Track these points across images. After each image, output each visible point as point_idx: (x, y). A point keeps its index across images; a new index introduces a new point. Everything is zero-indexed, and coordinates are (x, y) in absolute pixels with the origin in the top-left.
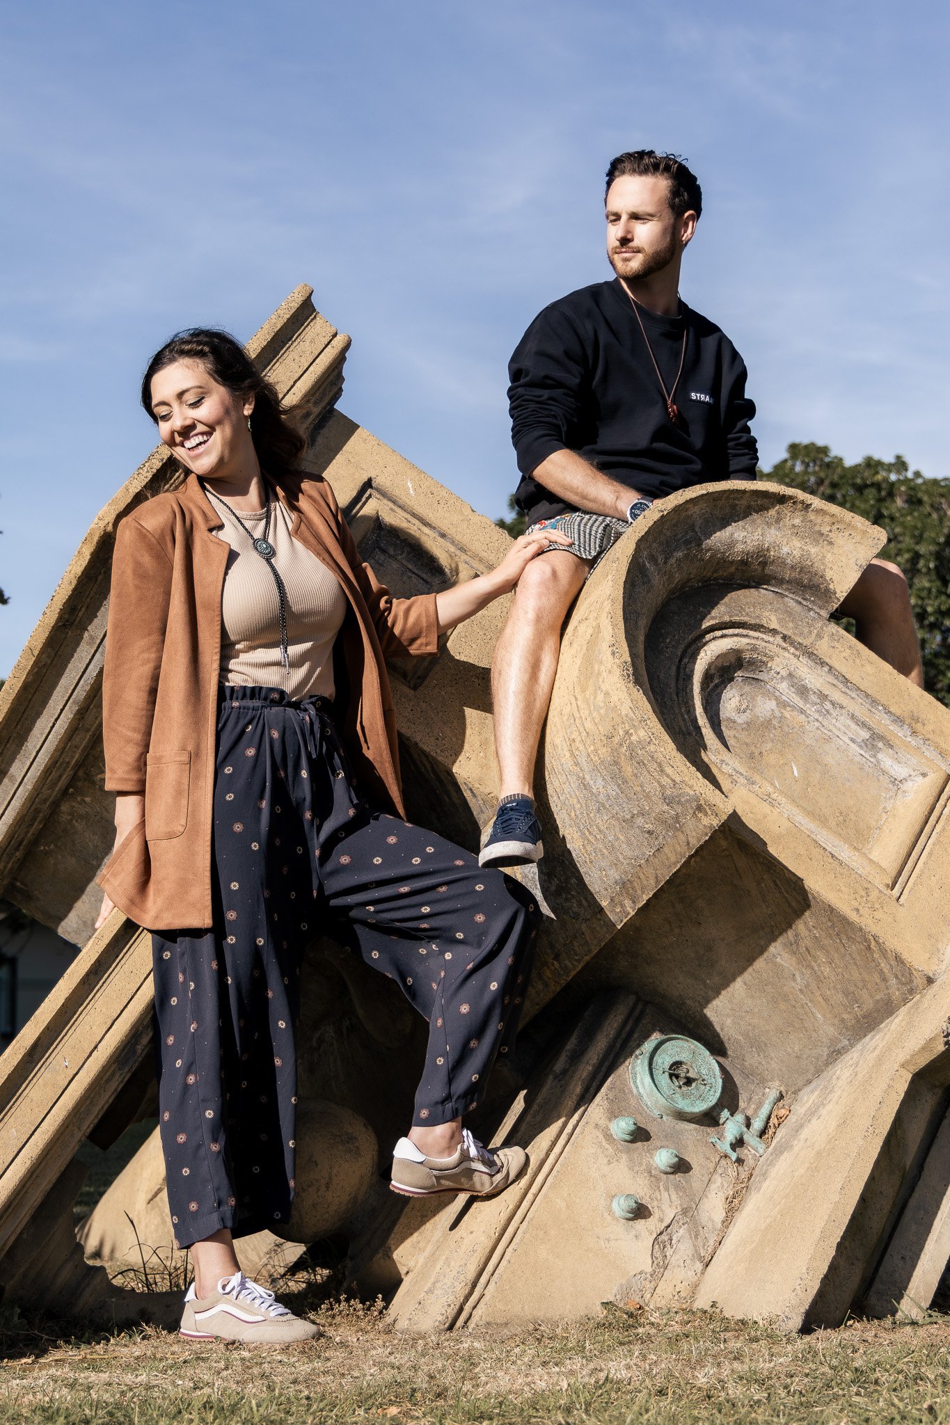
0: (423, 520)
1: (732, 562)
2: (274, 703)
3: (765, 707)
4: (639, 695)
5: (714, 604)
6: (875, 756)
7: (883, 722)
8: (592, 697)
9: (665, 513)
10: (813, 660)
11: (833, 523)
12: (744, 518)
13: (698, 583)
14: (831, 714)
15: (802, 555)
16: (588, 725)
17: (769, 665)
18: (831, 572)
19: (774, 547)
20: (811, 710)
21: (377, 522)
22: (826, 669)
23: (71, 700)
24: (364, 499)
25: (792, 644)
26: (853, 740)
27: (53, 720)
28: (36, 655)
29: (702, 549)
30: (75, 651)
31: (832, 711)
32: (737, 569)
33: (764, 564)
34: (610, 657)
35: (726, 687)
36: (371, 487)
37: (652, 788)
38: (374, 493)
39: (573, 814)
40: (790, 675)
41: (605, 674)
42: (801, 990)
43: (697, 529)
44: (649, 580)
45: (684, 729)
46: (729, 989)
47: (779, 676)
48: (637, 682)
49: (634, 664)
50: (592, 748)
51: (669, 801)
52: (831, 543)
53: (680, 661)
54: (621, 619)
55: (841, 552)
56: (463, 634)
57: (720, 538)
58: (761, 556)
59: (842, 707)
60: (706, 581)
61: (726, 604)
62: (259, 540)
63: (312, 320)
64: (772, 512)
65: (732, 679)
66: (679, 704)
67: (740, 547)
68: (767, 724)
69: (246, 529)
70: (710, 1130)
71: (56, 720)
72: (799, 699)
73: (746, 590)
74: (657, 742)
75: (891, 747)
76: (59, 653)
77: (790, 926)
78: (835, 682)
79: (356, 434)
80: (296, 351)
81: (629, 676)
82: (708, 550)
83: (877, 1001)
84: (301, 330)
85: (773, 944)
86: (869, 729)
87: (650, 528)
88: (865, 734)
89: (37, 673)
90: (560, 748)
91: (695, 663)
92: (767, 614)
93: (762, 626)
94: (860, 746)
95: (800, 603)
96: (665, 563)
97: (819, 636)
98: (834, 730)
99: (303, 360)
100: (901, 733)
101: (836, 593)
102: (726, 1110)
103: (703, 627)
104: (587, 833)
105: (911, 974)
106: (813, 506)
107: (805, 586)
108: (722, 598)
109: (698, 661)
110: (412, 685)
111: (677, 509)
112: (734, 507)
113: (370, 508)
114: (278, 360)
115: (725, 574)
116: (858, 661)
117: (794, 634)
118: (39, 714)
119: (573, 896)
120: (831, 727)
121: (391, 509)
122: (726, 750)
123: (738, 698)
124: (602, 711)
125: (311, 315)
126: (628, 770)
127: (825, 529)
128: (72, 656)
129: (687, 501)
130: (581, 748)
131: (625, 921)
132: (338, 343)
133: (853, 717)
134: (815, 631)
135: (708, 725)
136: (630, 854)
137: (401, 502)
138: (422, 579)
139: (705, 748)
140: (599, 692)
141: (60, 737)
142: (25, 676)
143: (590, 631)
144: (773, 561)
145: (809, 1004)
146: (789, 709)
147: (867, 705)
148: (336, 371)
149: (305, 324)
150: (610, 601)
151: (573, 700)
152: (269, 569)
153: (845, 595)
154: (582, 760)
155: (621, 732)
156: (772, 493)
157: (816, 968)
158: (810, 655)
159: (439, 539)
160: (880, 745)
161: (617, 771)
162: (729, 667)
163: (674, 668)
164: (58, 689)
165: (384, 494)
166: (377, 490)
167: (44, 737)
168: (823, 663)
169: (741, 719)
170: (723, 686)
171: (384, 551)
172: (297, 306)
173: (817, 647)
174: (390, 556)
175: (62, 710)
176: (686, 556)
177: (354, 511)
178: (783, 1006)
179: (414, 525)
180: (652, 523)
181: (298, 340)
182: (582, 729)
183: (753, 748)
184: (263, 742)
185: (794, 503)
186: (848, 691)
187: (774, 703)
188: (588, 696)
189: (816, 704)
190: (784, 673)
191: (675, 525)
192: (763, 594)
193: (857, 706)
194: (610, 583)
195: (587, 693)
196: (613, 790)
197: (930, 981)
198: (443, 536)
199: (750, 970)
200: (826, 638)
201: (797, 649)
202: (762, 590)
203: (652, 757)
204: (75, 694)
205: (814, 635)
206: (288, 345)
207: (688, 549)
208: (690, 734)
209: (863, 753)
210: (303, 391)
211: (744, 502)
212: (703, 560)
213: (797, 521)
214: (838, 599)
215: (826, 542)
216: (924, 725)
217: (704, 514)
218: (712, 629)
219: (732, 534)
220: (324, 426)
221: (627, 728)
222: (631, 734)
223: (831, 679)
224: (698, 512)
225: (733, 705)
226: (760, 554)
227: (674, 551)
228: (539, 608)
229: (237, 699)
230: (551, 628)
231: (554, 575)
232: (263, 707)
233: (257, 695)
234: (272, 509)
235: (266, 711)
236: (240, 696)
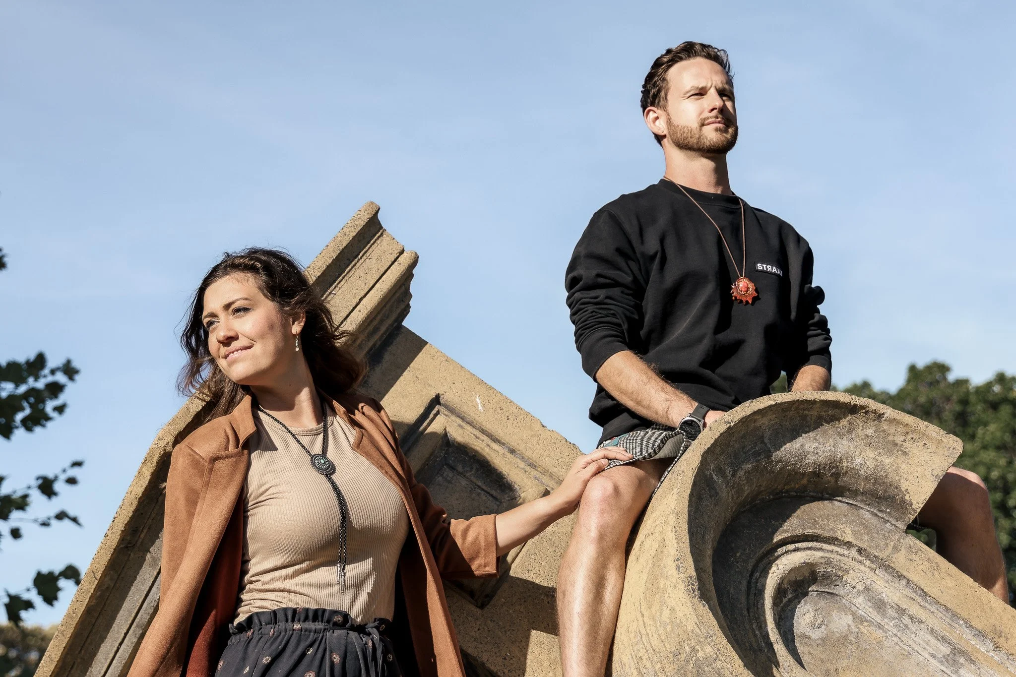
0: (492, 436)
1: (804, 474)
2: (337, 625)
3: (841, 622)
4: (704, 610)
5: (785, 517)
6: (957, 672)
7: (964, 636)
8: (658, 613)
9: (732, 424)
10: (890, 573)
11: (907, 433)
12: (815, 428)
13: (769, 496)
14: (909, 629)
15: (876, 466)
16: (655, 642)
17: (845, 579)
18: (907, 483)
19: (846, 458)
20: (889, 625)
21: (445, 440)
22: (904, 582)
23: (135, 624)
24: (431, 416)
25: (868, 557)
26: (933, 656)
27: (117, 644)
28: (98, 578)
29: (772, 461)
30: (138, 573)
31: (910, 626)
32: (809, 481)
33: (837, 475)
34: (675, 572)
35: (800, 602)
36: (439, 403)
38: (442, 409)
40: (867, 589)
41: (670, 589)
43: (766, 441)
44: (717, 494)
45: (755, 646)
47: (855, 590)
48: (704, 596)
49: (699, 578)
50: (659, 665)
52: (906, 453)
53: (751, 575)
54: (686, 532)
55: (916, 462)
56: (532, 551)
57: (790, 450)
58: (834, 467)
59: (921, 622)
60: (778, 494)
61: (799, 517)
62: (317, 455)
63: (379, 237)
64: (844, 422)
65: (806, 594)
66: (750, 621)
67: (811, 458)
68: (843, 640)
69: (303, 446)
71: (121, 644)
72: (876, 614)
73: (820, 503)
74: (723, 659)
75: (973, 662)
76: (122, 576)
78: (914, 596)
79: (423, 350)
80: (361, 268)
81: (694, 591)
82: (778, 462)
84: (367, 248)
86: (950, 644)
87: (716, 440)
88: (946, 650)
89: (100, 596)
90: (627, 667)
91: (766, 578)
92: (842, 527)
93: (837, 539)
94: (941, 662)
95: (876, 515)
96: (734, 475)
97: (896, 549)
98: (914, 646)
99: (369, 277)
100: (984, 648)
101: (912, 504)
103: (775, 540)
106: (885, 416)
107: (880, 498)
108: (795, 511)
109: (770, 576)
110: (479, 604)
111: (745, 421)
112: (804, 417)
113: (436, 426)
114: (343, 278)
115: (797, 486)
116: (937, 574)
117: (870, 546)
118: (102, 639)
120: (910, 642)
121: (460, 426)
122: (799, 666)
123: (812, 614)
124: (668, 628)
125: (377, 233)
127: (899, 439)
128: (135, 578)
129: (754, 413)
130: (649, 665)
132: (405, 260)
133: (932, 632)
134: (892, 544)
135: (780, 642)
137: (469, 419)
138: (492, 495)
139: (777, 665)
140: (664, 608)
141: (124, 662)
142: (87, 600)
143: (656, 545)
144: (847, 472)
146: (865, 624)
147: (947, 620)
148: (403, 288)
149: (372, 242)
150: (674, 515)
151: (640, 619)
152: (329, 485)
153: (922, 506)
155: (687, 649)
156: (843, 403)
158: (887, 567)
159: (509, 455)
160: (962, 660)
162: (803, 582)
163: (745, 583)
164: (121, 612)
165: (452, 411)
166: (446, 407)
167: (109, 661)
168: (900, 577)
169: (816, 635)
170: (797, 601)
171: (452, 468)
172: (363, 223)
173: (894, 560)
174: (459, 473)
175: (126, 634)
176: (756, 469)
177: (421, 428)
179: (483, 441)
180: (718, 434)
181: (365, 257)
182: (649, 647)
183: (828, 665)
184: (324, 664)
185: (866, 413)
186: (927, 605)
187: (850, 617)
188: (654, 612)
189: (894, 619)
190: (860, 587)
191: (744, 437)
192: (837, 506)
193: (936, 620)
194: (675, 497)
195: (653, 608)
198: (512, 451)
200: (903, 551)
201: (873, 562)
202: (836, 503)
204: (138, 617)
205: (890, 548)
206: (353, 263)
207: (757, 461)
208: (761, 650)
209: (944, 669)
210: (369, 308)
211: (815, 413)
212: (773, 472)
213: (870, 431)
214: (915, 511)
215: (900, 452)
216: (1007, 639)
217: (773, 425)
218: (784, 542)
219: (803, 446)
220: (392, 343)
221: (693, 644)
222: (698, 651)
223: (909, 592)
224: (767, 424)
225: (808, 621)
226: (833, 465)
227: (743, 462)
228: (602, 526)
229: (299, 621)
230: (615, 546)
231: (616, 490)
232: (325, 629)
233: (320, 619)
234: (329, 423)
235: (328, 634)
236: (302, 618)
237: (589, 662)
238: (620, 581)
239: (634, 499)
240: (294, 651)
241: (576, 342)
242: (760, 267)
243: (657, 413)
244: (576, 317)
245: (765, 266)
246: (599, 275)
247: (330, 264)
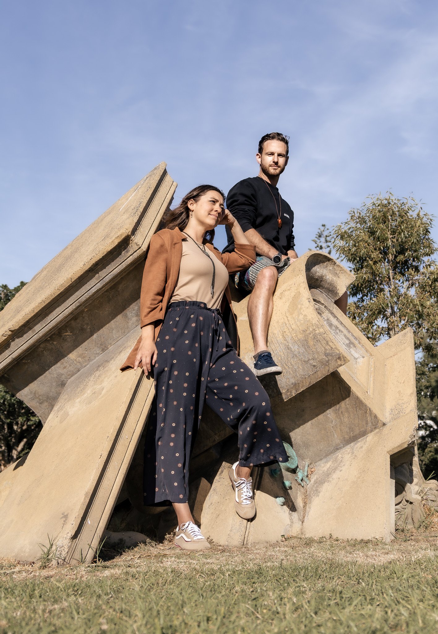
1: (314, 279)
2: (202, 308)
6: (349, 350)
7: (352, 338)
8: (297, 317)
10: (332, 315)
11: (341, 270)
12: (319, 264)
14: (338, 334)
15: (332, 280)
16: (294, 326)
18: (339, 287)
19: (325, 276)
20: (333, 332)
23: (77, 301)
25: (328, 309)
26: (343, 343)
31: (339, 332)
32: (315, 281)
33: (321, 281)
37: (321, 349)
39: (280, 358)
40: (328, 319)
41: (304, 309)
42: (333, 427)
46: (304, 425)
50: (295, 335)
51: (326, 355)
52: (339, 277)
55: (342, 281)
57: (314, 270)
58: (322, 278)
59: (342, 332)
63: (167, 175)
64: (326, 264)
67: (318, 274)
73: (314, 289)
75: (355, 347)
77: (339, 403)
78: (339, 323)
82: (312, 273)
83: (361, 431)
84: (165, 178)
85: (329, 410)
86: (349, 340)
87: (306, 261)
88: (347, 342)
90: (276, 334)
92: (320, 298)
93: (320, 302)
94: (346, 346)
95: (327, 296)
97: (332, 307)
98: (339, 340)
99: (167, 188)
100: (357, 343)
101: (339, 294)
102: (299, 468)
104: (285, 365)
105: (378, 422)
106: (337, 264)
107: (330, 291)
112: (318, 260)
114: (161, 186)
115: (311, 283)
117: (327, 305)
118: (59, 306)
119: (271, 388)
120: (338, 338)
124: (302, 322)
126: (311, 343)
127: (338, 272)
129: (312, 255)
130: (289, 334)
131: (290, 398)
132: (175, 185)
133: (345, 336)
136: (302, 373)
140: (301, 315)
144: (324, 280)
145: (334, 432)
147: (348, 333)
149: (165, 176)
150: (304, 284)
151: (285, 318)
154: (289, 339)
155: (311, 329)
156: (328, 257)
157: (342, 419)
158: (332, 313)
160: (352, 346)
161: (306, 343)
168: (336, 317)
173: (333, 311)
178: (323, 432)
182: (290, 328)
185: (332, 262)
186: (342, 327)
189: (334, 330)
190: (326, 318)
192: (317, 291)
195: (294, 315)
196: (302, 350)
197: (384, 424)
199: (316, 419)
200: (335, 309)
201: (329, 311)
203: (324, 339)
209: (346, 348)
211: (320, 259)
212: (310, 276)
213: (331, 268)
214: (339, 296)
215: (337, 276)
217: (311, 261)
219: (317, 269)
221: (316, 328)
223: (337, 322)
231: (274, 274)
233: (194, 305)
242: (285, 215)
243: (264, 252)
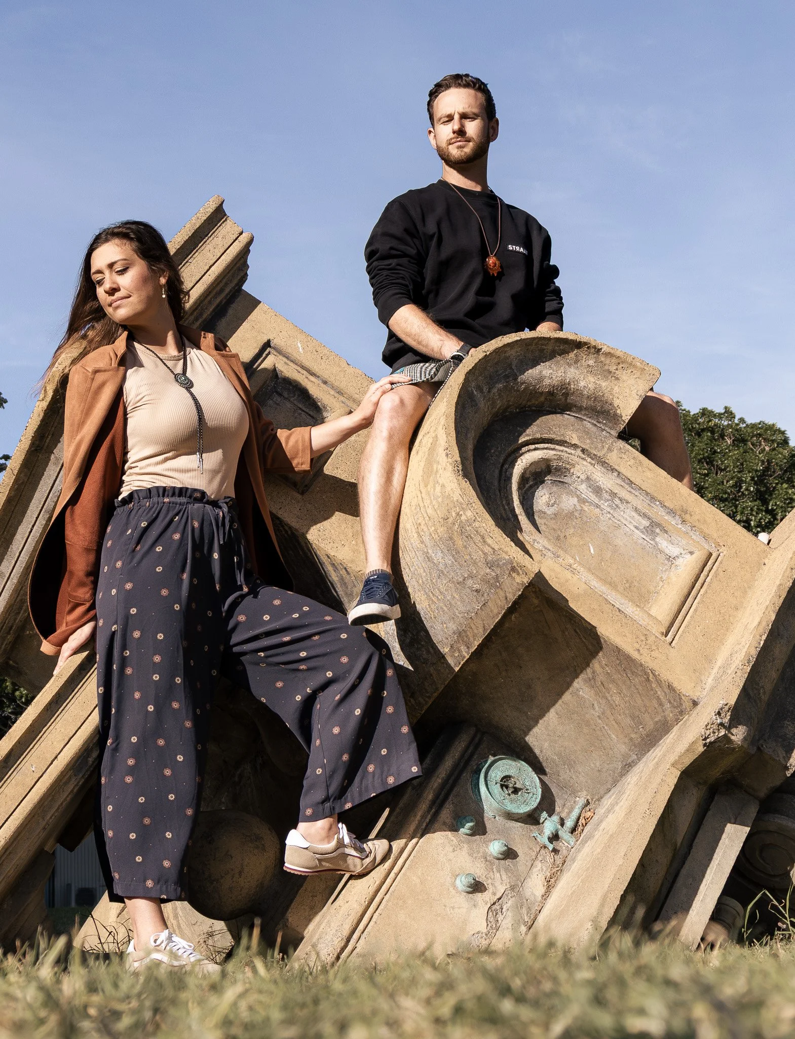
0: (310, 371)
1: (542, 393)
2: (196, 500)
3: (569, 502)
4: (467, 485)
5: (528, 425)
6: (653, 540)
7: (659, 513)
8: (432, 490)
9: (488, 353)
10: (605, 467)
11: (619, 363)
12: (550, 359)
13: (516, 410)
14: (619, 508)
15: (596, 388)
16: (430, 511)
17: (572, 471)
18: (618, 401)
19: (574, 382)
20: (605, 505)
21: (274, 372)
22: (615, 474)
23: (43, 510)
24: (264, 355)
25: (589, 455)
27: (31, 526)
28: (16, 474)
29: (518, 383)
30: (45, 470)
31: (620, 506)
32: (546, 399)
33: (566, 395)
34: (445, 458)
35: (538, 488)
36: (270, 347)
37: (478, 556)
38: (272, 351)
39: (421, 581)
40: (588, 478)
41: (441, 471)
42: (599, 716)
43: (514, 367)
44: (477, 405)
45: (505, 516)
46: (545, 718)
47: (580, 479)
48: (466, 475)
49: (463, 463)
50: (433, 528)
51: (490, 565)
52: (617, 379)
53: (502, 466)
54: (453, 429)
55: (625, 385)
56: (340, 454)
57: (531, 374)
58: (564, 389)
59: (627, 502)
60: (522, 408)
61: (537, 426)
62: (179, 374)
63: (224, 221)
64: (572, 355)
65: (543, 482)
66: (501, 499)
67: (547, 382)
68: (570, 515)
69: (168, 368)
70: (532, 827)
71: (33, 526)
72: (595, 497)
73: (554, 415)
74: (480, 520)
75: (666, 532)
76: (33, 472)
77: (588, 665)
78: (623, 484)
79: (258, 307)
80: (211, 244)
81: (459, 471)
82: (522, 384)
83: (657, 723)
84: (215, 229)
85: (576, 681)
86: (649, 518)
87: (476, 364)
88: (646, 523)
89: (17, 489)
90: (410, 532)
91: (513, 468)
92: (570, 433)
93: (566, 442)
94: (642, 532)
95: (595, 425)
96: (489, 392)
97: (610, 450)
98: (623, 520)
99: (216, 250)
100: (674, 521)
101: (622, 417)
102: (545, 812)
103: (520, 442)
104: (431, 595)
105: (681, 699)
106: (603, 350)
107: (598, 412)
108: (535, 421)
109: (516, 467)
110: (300, 491)
111: (497, 351)
112: (542, 350)
113: (267, 363)
114: (197, 251)
115: (537, 403)
116: (640, 468)
117: (591, 447)
118: (20, 522)
119: (423, 646)
120: (620, 518)
121: (285, 363)
122: (537, 532)
123: (547, 496)
124: (440, 500)
125: (222, 218)
126: (459, 543)
127: (611, 368)
128: (43, 474)
129: (505, 345)
130: (425, 529)
131: (462, 663)
132: (244, 239)
133: (636, 510)
134: (607, 446)
135: (523, 514)
136: (463, 609)
137: (292, 358)
138: (310, 415)
139: (521, 530)
140: (437, 485)
141: (36, 539)
142: (8, 491)
143: (431, 440)
144: (574, 392)
145: (606, 728)
146: (587, 504)
147: (647, 501)
148: (241, 262)
149: (218, 225)
150: (444, 416)
151: (419, 495)
152: (188, 395)
153: (629, 418)
154: (426, 539)
155: (454, 514)
156: (571, 340)
157: (610, 698)
158: (603, 463)
159: (322, 385)
160: (658, 530)
161: (452, 544)
162: (540, 473)
163: (497, 472)
164: (33, 501)
165: (280, 352)
166: (274, 348)
167: (25, 539)
168: (613, 470)
169: (550, 511)
170: (536, 487)
171: (280, 395)
172: (212, 211)
173: (608, 457)
174: (286, 399)
175: (37, 518)
176: (505, 387)
177: (257, 364)
178: (586, 730)
179: (303, 374)
180: (477, 360)
181: (213, 236)
182: (425, 515)
183: (559, 532)
184: (186, 529)
185: (588, 348)
186: (632, 490)
187: (576, 499)
188: (429, 490)
189: (608, 500)
191: (496, 364)
192: (567, 418)
193: (639, 501)
194: (445, 403)
195: (429, 487)
196: (449, 560)
197: (695, 704)
198: (325, 383)
199: (560, 702)
200: (615, 451)
201: (593, 459)
202: (566, 415)
203: (477, 532)
204: (46, 504)
205: (606, 449)
206: (205, 240)
207: (507, 382)
208: (509, 519)
209: (644, 537)
210: (217, 274)
211: (550, 347)
212: (519, 391)
213: (591, 362)
214: (624, 421)
215: (613, 378)
216: (691, 515)
217: (519, 356)
218: (527, 443)
219: (541, 372)
220: (234, 302)
221: (458, 510)
222: (461, 515)
223: (619, 481)
224: (514, 354)
225: (544, 501)
226: (563, 387)
227: (496, 382)
228: (391, 428)
229: (168, 496)
230: (401, 443)
231: (402, 402)
232: (187, 503)
233: (184, 494)
234: (187, 353)
235: (190, 506)
236: (170, 494)
237: (382, 528)
238: (405, 469)
239: (415, 409)
240: (164, 519)
241: (374, 299)
242: (510, 247)
243: (433, 350)
244: (374, 281)
245: (514, 247)
246: (391, 248)
247: (187, 240)
